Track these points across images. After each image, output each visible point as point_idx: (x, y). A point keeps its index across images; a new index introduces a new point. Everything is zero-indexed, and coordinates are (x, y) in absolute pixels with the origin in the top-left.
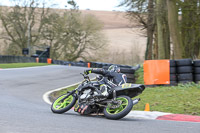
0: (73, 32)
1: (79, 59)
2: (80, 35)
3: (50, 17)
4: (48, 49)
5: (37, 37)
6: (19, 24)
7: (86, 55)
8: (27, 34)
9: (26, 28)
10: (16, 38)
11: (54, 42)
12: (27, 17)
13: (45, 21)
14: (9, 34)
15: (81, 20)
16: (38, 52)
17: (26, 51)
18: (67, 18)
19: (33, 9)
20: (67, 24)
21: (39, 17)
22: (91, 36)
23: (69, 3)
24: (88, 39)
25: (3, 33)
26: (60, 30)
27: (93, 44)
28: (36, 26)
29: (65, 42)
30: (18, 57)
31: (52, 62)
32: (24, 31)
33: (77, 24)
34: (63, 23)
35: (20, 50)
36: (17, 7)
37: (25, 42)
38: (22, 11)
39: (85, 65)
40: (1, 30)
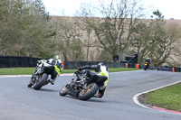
0: (159, 39)
1: (164, 64)
2: (165, 42)
3: (138, 27)
4: (136, 55)
5: (126, 45)
6: (110, 33)
7: (171, 61)
8: (117, 42)
9: (116, 37)
10: (107, 46)
11: (142, 49)
12: (117, 27)
13: (133, 30)
14: (101, 42)
15: (166, 28)
16: (127, 58)
17: (116, 57)
18: (152, 28)
19: (122, 19)
20: (153, 32)
21: (128, 27)
22: (175, 43)
23: (155, 13)
24: (172, 46)
25: (96, 42)
26: (147, 38)
27: (177, 50)
28: (125, 35)
29: (152, 49)
30: (110, 63)
31: (140, 67)
32: (114, 39)
33: (163, 33)
34: (149, 32)
35: (111, 57)
36: (108, 18)
37: (115, 50)
38: (112, 22)
39: (170, 70)
40: (94, 38)
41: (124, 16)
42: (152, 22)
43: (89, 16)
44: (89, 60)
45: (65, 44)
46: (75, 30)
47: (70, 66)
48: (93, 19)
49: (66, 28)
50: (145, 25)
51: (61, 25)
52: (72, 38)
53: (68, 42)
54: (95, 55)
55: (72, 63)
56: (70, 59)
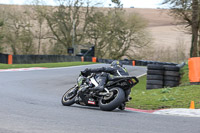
0: (118, 30)
1: (124, 58)
2: (124, 33)
3: (95, 16)
4: (93, 48)
5: (82, 36)
6: (64, 23)
7: (131, 54)
8: (72, 33)
9: (71, 28)
10: (61, 37)
11: (99, 40)
12: (71, 17)
13: (89, 20)
14: (55, 33)
15: (125, 18)
16: (83, 51)
17: (71, 50)
18: (111, 17)
19: (78, 8)
20: (111, 22)
21: (84, 17)
22: (136, 35)
23: (113, 1)
24: (132, 37)
25: (48, 33)
26: (105, 29)
27: (137, 42)
28: (81, 26)
29: (110, 41)
30: (64, 56)
31: (97, 61)
32: (69, 30)
33: (122, 23)
34: (107, 22)
35: (65, 49)
36: (62, 6)
37: (70, 41)
38: (66, 11)
39: (130, 63)
40: (46, 29)
41: (79, 4)
42: (110, 11)
43: (40, 4)
44: (41, 53)
45: (14, 35)
46: (25, 20)
47: (19, 60)
48: (45, 7)
49: (15, 18)
50: (102, 15)
51: (9, 14)
52: (21, 29)
53: (17, 33)
54: (48, 47)
55: (22, 57)
56: (20, 52)
